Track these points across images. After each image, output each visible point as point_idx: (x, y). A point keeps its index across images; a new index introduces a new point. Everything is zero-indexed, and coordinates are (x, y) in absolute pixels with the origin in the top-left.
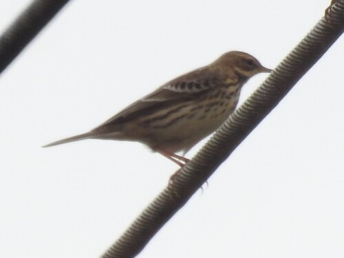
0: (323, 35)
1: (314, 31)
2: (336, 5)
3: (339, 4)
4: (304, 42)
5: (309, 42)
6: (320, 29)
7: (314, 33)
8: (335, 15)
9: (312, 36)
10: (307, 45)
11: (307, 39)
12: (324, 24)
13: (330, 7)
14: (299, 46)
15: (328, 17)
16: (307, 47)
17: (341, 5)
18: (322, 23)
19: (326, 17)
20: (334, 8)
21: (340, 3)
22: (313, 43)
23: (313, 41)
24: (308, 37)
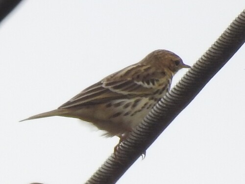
0: (112, 170)
1: (105, 165)
2: (124, 143)
3: (126, 143)
4: (96, 175)
5: (100, 175)
6: (109, 164)
7: (104, 167)
8: (123, 152)
9: (103, 170)
10: (98, 178)
11: (99, 172)
12: (114, 160)
13: (118, 145)
14: (92, 178)
15: (117, 153)
16: (99, 180)
17: (128, 143)
18: (111, 159)
19: (115, 154)
20: (121, 146)
21: (127, 141)
22: (103, 176)
23: (104, 174)
24: (99, 171)
